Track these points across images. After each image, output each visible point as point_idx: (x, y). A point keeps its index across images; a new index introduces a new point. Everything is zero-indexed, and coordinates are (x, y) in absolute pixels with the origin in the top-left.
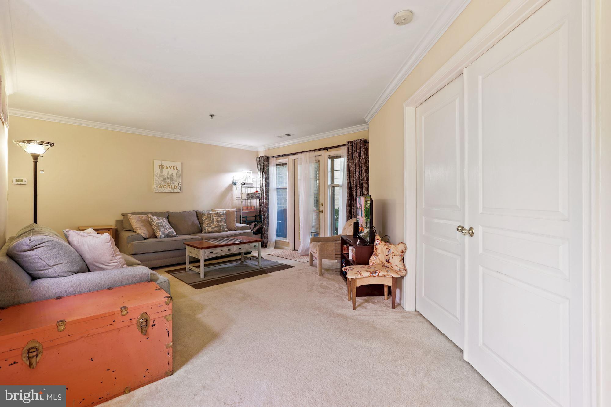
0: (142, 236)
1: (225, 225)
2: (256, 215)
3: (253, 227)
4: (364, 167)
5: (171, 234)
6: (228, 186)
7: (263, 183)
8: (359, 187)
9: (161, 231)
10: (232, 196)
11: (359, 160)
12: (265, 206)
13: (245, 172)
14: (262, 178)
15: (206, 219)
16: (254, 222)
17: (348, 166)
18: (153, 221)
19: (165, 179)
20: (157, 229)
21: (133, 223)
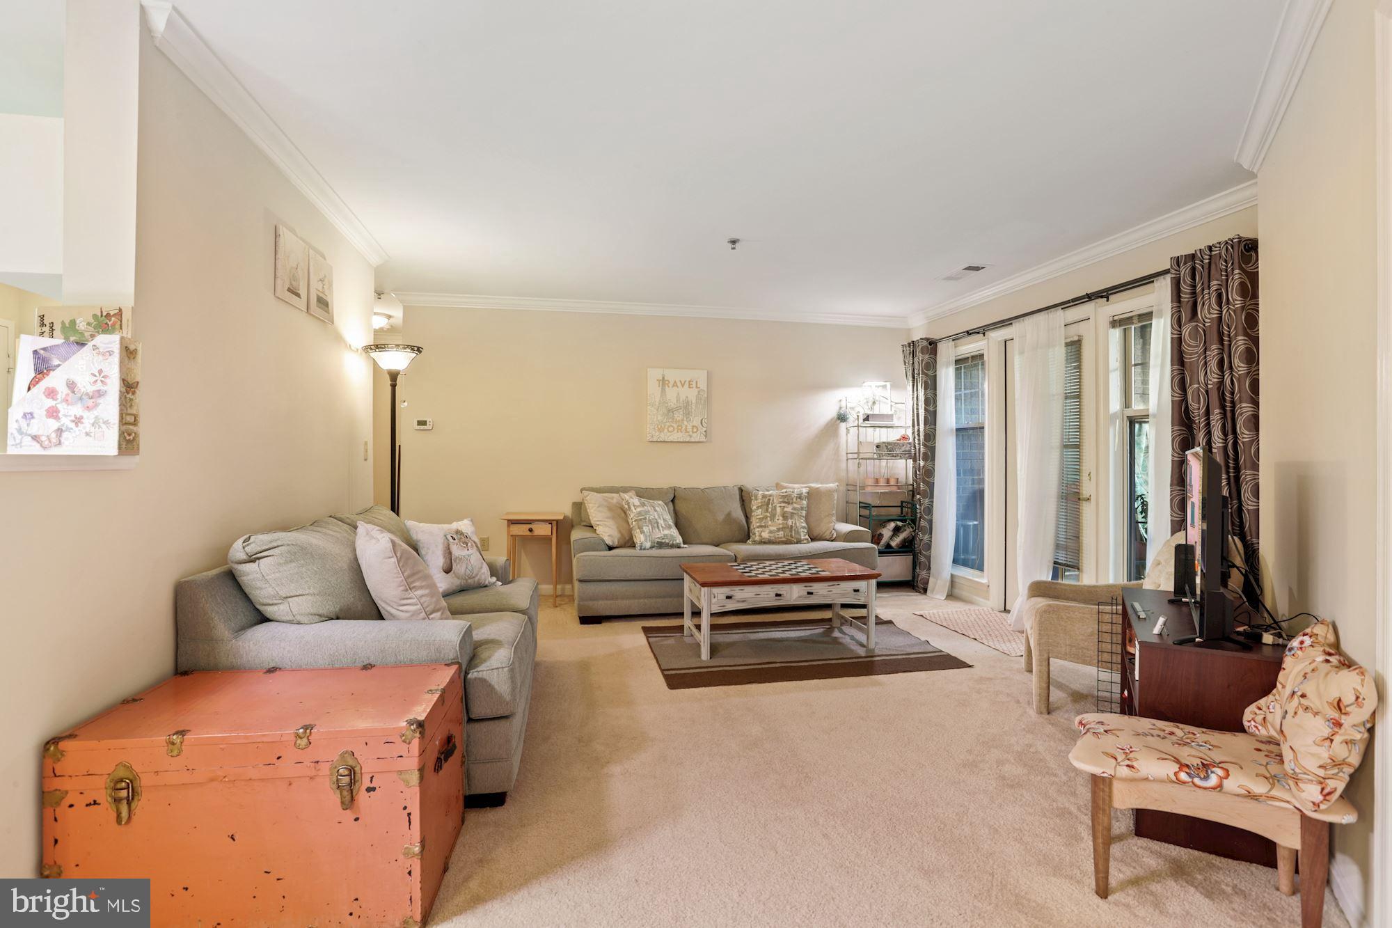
0: (603, 541)
1: (804, 525)
2: (902, 502)
3: (890, 533)
4: (1240, 343)
5: (667, 541)
6: (827, 424)
7: (918, 414)
8: (1218, 417)
9: (644, 532)
10: (837, 450)
11: (1220, 318)
12: (923, 478)
13: (871, 386)
14: (917, 400)
15: (758, 508)
16: (892, 520)
17: (1176, 345)
18: (629, 508)
19: (671, 411)
20: (637, 527)
21: (592, 511)
